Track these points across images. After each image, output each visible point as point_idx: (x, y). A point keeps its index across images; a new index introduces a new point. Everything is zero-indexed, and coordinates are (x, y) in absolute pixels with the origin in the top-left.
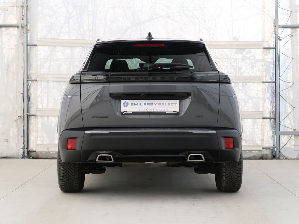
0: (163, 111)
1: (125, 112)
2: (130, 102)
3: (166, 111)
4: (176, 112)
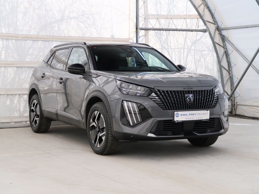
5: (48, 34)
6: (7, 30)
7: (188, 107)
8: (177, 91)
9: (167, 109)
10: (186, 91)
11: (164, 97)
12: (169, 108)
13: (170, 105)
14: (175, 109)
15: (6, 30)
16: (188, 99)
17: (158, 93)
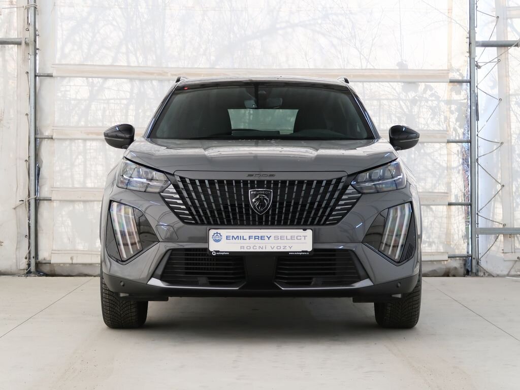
5: (236, 66)
6: (141, 59)
7: (254, 220)
8: (227, 181)
9: (197, 223)
10: (253, 182)
11: (193, 194)
12: (202, 220)
13: (205, 214)
14: (219, 223)
15: (137, 58)
16: (255, 202)
17: (181, 185)
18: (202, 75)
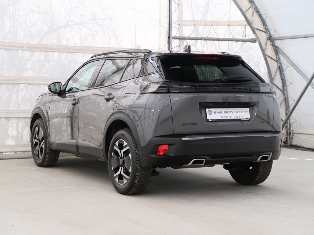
0: (238, 118)
1: (211, 119)
2: (213, 110)
3: (241, 118)
4: (248, 119)
18: (42, 48)
